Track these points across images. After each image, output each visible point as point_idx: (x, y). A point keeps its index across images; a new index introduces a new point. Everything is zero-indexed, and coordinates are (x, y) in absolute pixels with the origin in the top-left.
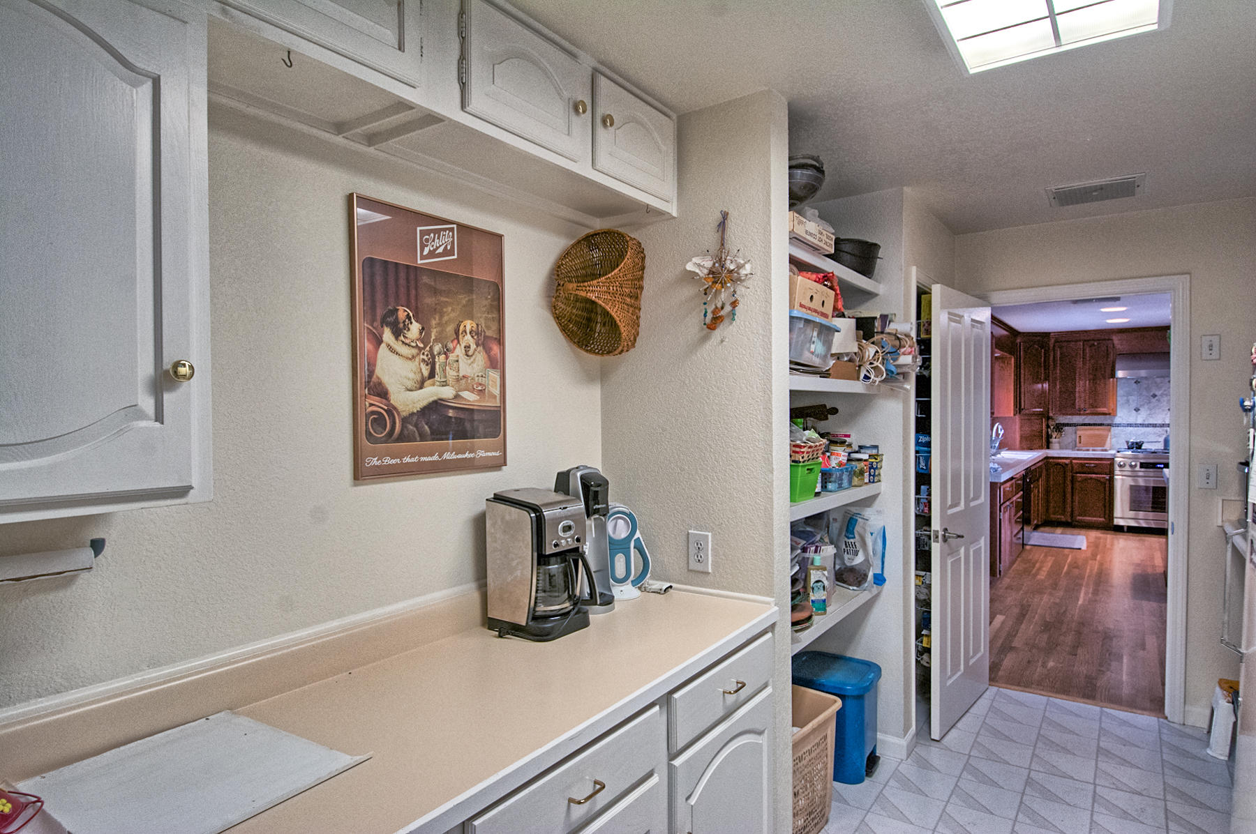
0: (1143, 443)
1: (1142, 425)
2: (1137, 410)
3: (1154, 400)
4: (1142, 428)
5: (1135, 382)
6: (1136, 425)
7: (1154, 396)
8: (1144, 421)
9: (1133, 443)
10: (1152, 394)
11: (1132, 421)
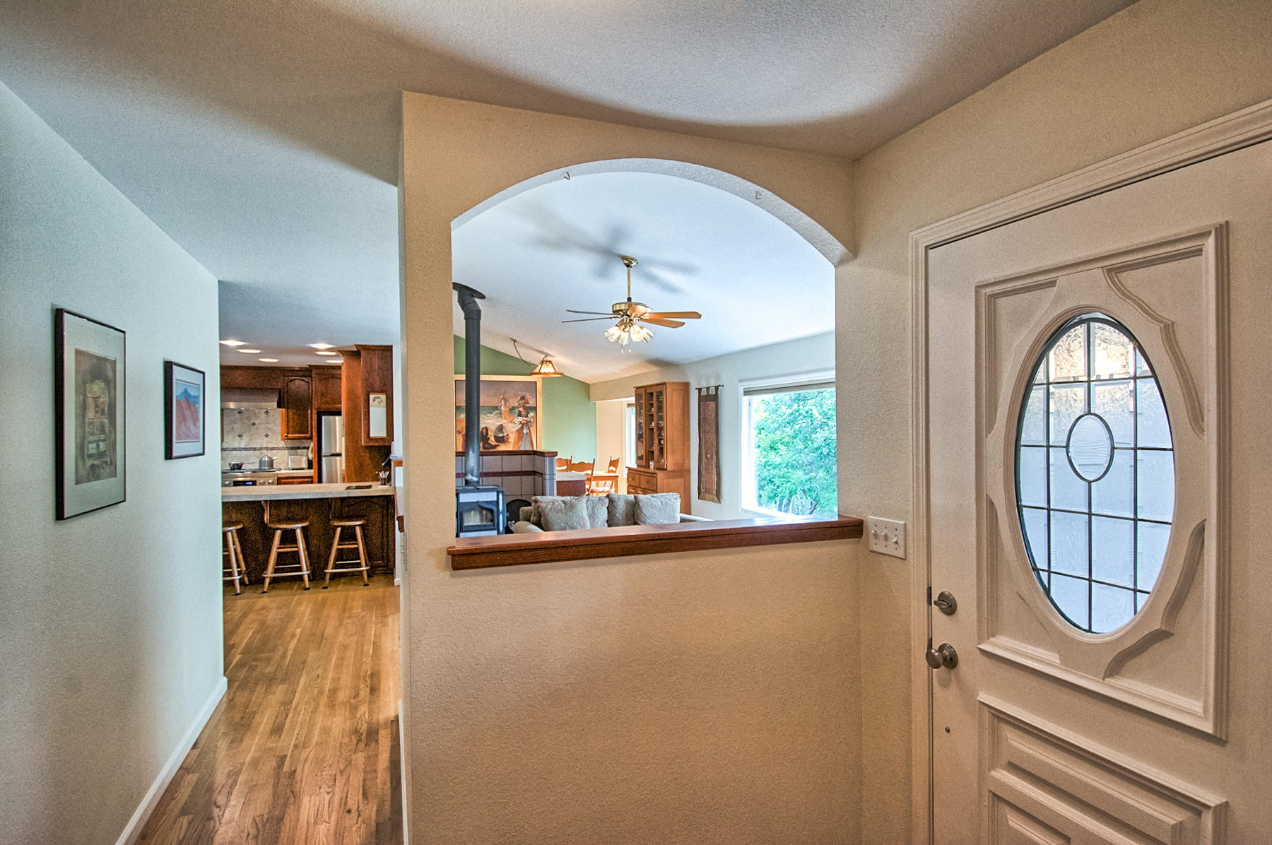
0: (242, 464)
1: (245, 449)
2: (240, 436)
3: (253, 428)
4: (244, 452)
5: (239, 413)
6: (240, 449)
7: (254, 424)
8: (246, 445)
9: (234, 465)
10: (252, 422)
11: (236, 445)
